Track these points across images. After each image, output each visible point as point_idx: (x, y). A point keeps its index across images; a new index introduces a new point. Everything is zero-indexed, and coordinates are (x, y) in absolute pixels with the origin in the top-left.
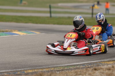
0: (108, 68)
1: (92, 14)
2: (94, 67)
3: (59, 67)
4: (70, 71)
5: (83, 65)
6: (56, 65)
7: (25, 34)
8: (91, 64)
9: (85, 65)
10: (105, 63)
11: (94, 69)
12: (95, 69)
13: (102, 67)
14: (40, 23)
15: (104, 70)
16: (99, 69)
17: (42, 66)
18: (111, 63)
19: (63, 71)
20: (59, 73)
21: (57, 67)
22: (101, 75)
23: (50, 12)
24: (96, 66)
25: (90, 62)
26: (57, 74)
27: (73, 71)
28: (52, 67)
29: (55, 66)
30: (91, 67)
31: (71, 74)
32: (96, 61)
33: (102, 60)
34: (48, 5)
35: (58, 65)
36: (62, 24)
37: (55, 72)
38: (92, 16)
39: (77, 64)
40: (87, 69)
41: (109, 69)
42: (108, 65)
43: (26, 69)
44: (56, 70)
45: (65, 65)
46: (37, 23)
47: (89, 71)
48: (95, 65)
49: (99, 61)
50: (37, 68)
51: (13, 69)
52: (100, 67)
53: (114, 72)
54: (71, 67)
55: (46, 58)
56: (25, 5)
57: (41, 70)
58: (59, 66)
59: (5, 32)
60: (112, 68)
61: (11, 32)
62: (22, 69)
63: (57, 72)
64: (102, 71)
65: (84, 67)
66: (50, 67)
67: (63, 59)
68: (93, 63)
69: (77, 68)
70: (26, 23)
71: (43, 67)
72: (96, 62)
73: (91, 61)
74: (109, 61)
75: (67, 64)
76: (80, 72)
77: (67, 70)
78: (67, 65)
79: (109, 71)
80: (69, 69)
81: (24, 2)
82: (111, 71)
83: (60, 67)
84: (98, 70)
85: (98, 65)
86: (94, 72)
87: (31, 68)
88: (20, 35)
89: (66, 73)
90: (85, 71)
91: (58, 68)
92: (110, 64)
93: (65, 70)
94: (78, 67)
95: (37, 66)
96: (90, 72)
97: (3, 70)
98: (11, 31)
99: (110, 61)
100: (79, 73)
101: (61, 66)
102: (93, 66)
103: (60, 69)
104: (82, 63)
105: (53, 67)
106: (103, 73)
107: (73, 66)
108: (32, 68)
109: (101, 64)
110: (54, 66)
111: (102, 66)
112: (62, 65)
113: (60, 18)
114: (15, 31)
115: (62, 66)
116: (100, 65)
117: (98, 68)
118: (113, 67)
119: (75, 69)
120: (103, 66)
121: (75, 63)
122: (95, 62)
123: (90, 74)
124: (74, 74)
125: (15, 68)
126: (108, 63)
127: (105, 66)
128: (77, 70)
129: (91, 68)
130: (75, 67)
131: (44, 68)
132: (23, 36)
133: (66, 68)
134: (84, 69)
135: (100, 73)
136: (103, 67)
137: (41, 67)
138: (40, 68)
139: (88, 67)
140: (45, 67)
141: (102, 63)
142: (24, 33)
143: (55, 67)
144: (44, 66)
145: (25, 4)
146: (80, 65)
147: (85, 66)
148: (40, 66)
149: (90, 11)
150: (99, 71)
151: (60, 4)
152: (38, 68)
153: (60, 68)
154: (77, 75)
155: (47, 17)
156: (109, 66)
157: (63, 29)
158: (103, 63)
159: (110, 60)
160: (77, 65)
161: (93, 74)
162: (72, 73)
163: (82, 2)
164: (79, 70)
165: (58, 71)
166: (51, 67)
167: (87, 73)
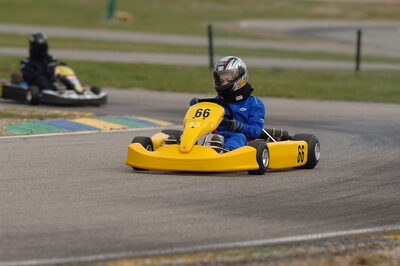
1: (358, 59)
2: (360, 253)
3: (231, 252)
5: (319, 245)
6: (222, 242)
7: (117, 126)
8: (346, 239)
9: (328, 243)
11: (356, 261)
12: (363, 262)
13: (386, 253)
14: (174, 90)
15: (395, 263)
16: (377, 259)
17: (171, 245)
21: (226, 249)
23: (211, 51)
24: (364, 248)
25: (344, 233)
28: (207, 251)
29: (220, 245)
30: (346, 251)
32: (365, 231)
33: (389, 228)
34: (204, 25)
35: (228, 241)
38: (358, 68)
39: (299, 238)
40: (331, 260)
43: (112, 256)
44: (222, 263)
45: (256, 242)
46: (161, 89)
48: (361, 245)
49: (377, 229)
50: (152, 252)
51: (67, 256)
52: (379, 252)
54: (276, 253)
55: (188, 216)
56: (123, 25)
57: (166, 261)
58: (232, 245)
59: (48, 120)
61: (68, 120)
62: (101, 257)
65: (323, 253)
66: (200, 248)
67: (247, 220)
68: (357, 237)
69: (297, 256)
70: (124, 87)
71: (175, 250)
72: (367, 235)
73: (347, 229)
75: (263, 238)
77: (260, 261)
78: (261, 242)
80: (268, 258)
81: (120, 14)
83: (237, 251)
85: (373, 247)
87: (130, 254)
88: (100, 130)
91: (230, 255)
93: (254, 260)
94: (301, 250)
95: (152, 247)
97: (32, 258)
98: (69, 116)
101: (239, 248)
102: (355, 250)
103: (237, 258)
105: (212, 250)
107: (284, 248)
108: (137, 253)
109: (384, 240)
110: (216, 246)
111: (387, 248)
112: (245, 244)
114: (82, 117)
115: (245, 248)
116: (382, 244)
117: (371, 256)
119: (290, 258)
120: (391, 248)
121: (292, 235)
122: (364, 235)
125: (76, 252)
128: (296, 263)
129: (348, 257)
130: (291, 251)
131: (179, 254)
132: (113, 134)
133: (256, 255)
134: (323, 260)
136: (393, 253)
137: (169, 251)
138: (163, 252)
139: (337, 254)
140: (181, 250)
141: (385, 237)
142: (115, 122)
143: (216, 251)
144: (178, 245)
145: (125, 20)
146: (309, 243)
147: (326, 247)
148: (164, 246)
149: (352, 50)
151: (245, 24)
152: (157, 252)
153: (236, 255)
155: (201, 69)
158: (392, 237)
160: (298, 244)
163: (322, 17)
164: (305, 265)
166: (202, 251)
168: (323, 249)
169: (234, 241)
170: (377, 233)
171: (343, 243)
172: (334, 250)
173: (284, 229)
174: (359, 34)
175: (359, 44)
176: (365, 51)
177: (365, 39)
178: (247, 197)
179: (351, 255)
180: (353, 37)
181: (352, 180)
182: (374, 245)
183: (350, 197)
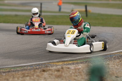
0: (58, 69)
2: (43, 68)
3: (5, 69)
4: (17, 73)
5: (31, 67)
6: (2, 66)
8: (39, 65)
9: (33, 66)
10: (54, 64)
11: (42, 71)
12: (44, 71)
13: (51, 68)
15: (53, 71)
16: (48, 70)
18: (61, 63)
19: (9, 73)
20: (5, 75)
21: (3, 68)
22: (50, 76)
24: (44, 67)
25: (38, 63)
26: (3, 76)
27: (20, 73)
30: (39, 68)
31: (18, 76)
32: (44, 62)
35: (4, 66)
36: (8, 23)
37: (1, 74)
40: (35, 71)
41: (58, 71)
42: (57, 65)
44: (2, 72)
45: (12, 66)
47: (37, 72)
48: (43, 66)
49: (48, 62)
52: (49, 68)
53: (63, 74)
54: (18, 69)
58: (5, 67)
60: (62, 70)
63: (3, 74)
64: (51, 72)
65: (32, 69)
67: (9, 60)
68: (42, 64)
69: (24, 70)
72: (45, 63)
74: (58, 62)
75: (14, 65)
76: (28, 73)
77: (13, 71)
78: (13, 66)
79: (58, 72)
80: (16, 70)
82: (60, 72)
83: (7, 69)
84: (46, 72)
85: (47, 67)
86: (43, 74)
89: (13, 74)
90: (32, 73)
91: (4, 70)
92: (60, 65)
93: (12, 71)
94: (25, 68)
96: (38, 74)
99: (60, 62)
100: (26, 75)
101: (7, 68)
102: (41, 68)
104: (29, 64)
106: (52, 75)
107: (20, 68)
111: (51, 67)
112: (9, 66)
113: (7, 16)
115: (9, 68)
116: (49, 66)
117: (46, 69)
118: (62, 68)
119: (22, 70)
120: (52, 67)
121: (23, 64)
123: (38, 76)
124: (21, 76)
126: (57, 64)
127: (55, 67)
128: (24, 72)
130: (23, 68)
133: (12, 70)
134: (32, 71)
135: (49, 74)
136: (52, 68)
139: (36, 69)
141: (50, 64)
146: (28, 66)
147: (33, 67)
150: (48, 72)
153: (7, 70)
154: (24, 76)
156: (58, 67)
157: (10, 28)
158: (52, 64)
159: (59, 60)
160: (25, 66)
161: (41, 76)
162: (18, 74)
164: (27, 72)
165: (4, 72)
167: (35, 75)
168: (32, 68)
169: (5, 66)
170: (48, 63)
171: (38, 66)
172: (35, 68)
173: (20, 62)
174: (41, 4)
175: (41, 7)
176: (43, 9)
177: (43, 6)
178: (9, 53)
179: (40, 69)
180: (39, 5)
181: (40, 47)
182: (47, 66)
183: (40, 52)
